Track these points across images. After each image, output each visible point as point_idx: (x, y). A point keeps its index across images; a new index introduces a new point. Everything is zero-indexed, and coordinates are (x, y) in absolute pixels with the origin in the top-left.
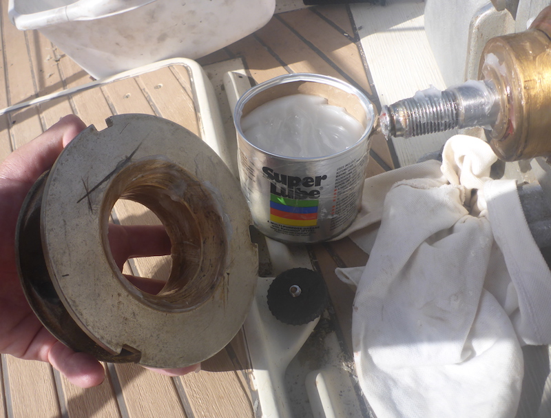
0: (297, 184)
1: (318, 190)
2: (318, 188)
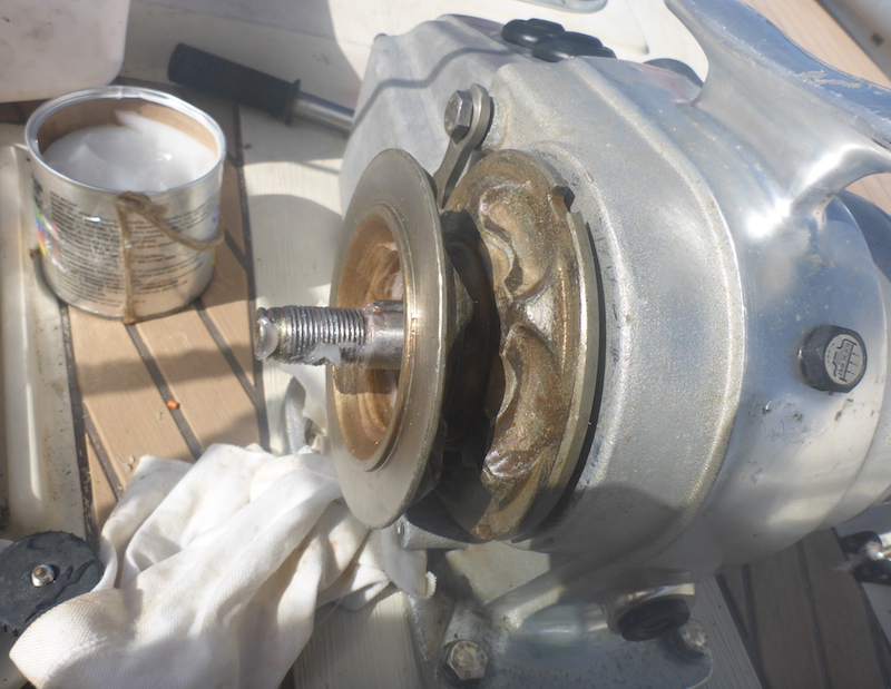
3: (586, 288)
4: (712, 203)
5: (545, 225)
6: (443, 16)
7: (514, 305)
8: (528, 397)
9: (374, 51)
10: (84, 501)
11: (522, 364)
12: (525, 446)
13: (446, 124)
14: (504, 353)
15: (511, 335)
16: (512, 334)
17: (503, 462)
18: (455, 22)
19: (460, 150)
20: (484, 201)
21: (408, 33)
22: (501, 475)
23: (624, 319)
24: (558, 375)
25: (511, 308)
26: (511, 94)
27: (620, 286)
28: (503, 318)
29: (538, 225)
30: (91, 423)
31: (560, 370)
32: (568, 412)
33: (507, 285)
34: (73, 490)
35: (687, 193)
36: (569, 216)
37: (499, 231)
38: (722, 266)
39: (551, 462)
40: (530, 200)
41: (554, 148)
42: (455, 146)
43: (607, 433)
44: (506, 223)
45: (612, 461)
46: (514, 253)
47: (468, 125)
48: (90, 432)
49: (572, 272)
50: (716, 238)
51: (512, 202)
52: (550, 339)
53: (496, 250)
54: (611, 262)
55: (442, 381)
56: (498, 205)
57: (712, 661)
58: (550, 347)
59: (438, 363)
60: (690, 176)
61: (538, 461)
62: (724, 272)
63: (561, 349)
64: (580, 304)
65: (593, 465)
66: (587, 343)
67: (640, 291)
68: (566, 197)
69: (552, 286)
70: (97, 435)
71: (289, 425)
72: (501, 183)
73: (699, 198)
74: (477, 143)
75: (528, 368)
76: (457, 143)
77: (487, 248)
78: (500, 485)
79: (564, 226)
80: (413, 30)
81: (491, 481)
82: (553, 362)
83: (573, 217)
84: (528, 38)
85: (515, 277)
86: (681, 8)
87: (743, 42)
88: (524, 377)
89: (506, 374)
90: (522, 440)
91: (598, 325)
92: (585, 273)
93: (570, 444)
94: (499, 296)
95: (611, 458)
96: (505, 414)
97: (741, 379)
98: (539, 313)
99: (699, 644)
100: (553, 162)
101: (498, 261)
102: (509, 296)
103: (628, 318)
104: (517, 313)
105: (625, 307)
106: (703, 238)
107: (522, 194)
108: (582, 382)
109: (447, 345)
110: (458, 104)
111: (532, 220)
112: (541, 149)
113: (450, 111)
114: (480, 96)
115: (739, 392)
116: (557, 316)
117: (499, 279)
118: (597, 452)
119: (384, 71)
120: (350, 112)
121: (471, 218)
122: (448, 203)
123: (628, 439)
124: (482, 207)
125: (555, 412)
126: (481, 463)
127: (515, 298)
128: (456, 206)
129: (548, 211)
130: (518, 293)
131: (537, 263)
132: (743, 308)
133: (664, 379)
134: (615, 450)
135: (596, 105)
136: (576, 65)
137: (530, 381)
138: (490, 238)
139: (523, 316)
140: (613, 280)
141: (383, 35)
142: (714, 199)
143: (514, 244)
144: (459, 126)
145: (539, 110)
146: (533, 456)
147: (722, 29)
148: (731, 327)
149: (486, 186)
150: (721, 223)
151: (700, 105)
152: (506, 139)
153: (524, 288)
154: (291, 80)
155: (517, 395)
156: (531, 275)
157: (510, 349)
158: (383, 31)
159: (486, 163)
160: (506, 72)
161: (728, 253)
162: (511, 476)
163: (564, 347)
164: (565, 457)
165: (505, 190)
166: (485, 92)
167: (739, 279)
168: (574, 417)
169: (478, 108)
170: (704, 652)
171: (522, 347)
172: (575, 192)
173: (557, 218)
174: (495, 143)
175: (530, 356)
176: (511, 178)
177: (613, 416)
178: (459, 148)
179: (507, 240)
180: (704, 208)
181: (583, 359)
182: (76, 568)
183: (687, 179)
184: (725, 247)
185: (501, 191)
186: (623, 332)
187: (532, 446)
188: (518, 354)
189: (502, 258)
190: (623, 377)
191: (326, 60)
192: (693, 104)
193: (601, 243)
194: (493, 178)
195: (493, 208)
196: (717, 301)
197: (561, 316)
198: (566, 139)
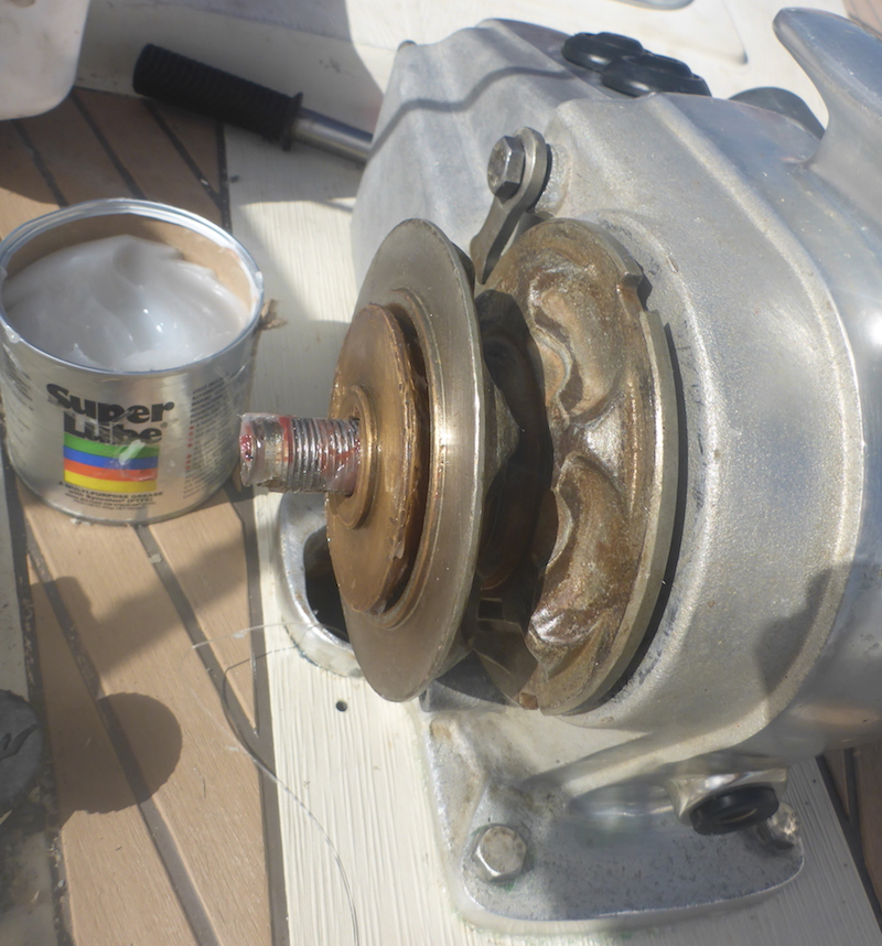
0: (115, 418)
1: (160, 428)
2: (157, 425)
3: (663, 411)
4: (829, 304)
5: (613, 324)
6: (488, 20)
7: (571, 428)
8: (587, 542)
9: (398, 65)
10: (25, 642)
11: (579, 501)
12: (582, 604)
13: (491, 179)
14: (557, 489)
15: (567, 466)
16: (567, 464)
17: (553, 623)
18: (503, 31)
19: (507, 212)
20: (535, 288)
21: (442, 42)
22: (552, 639)
23: (712, 454)
24: (626, 519)
25: (567, 432)
26: (575, 143)
27: (708, 412)
28: (556, 444)
29: (603, 322)
30: (34, 541)
31: (627, 513)
32: (637, 568)
33: (562, 401)
34: (10, 628)
35: (796, 288)
36: (643, 316)
37: (553, 327)
38: (838, 386)
39: (614, 629)
40: (594, 290)
41: (629, 222)
42: (500, 206)
43: (685, 596)
44: (563, 316)
45: (691, 631)
46: (573, 357)
47: (518, 181)
48: (33, 552)
49: (646, 390)
50: (832, 351)
51: (571, 290)
52: (616, 475)
53: (549, 352)
54: (698, 380)
55: (478, 530)
56: (553, 293)
57: (803, 852)
58: (616, 484)
59: (473, 508)
60: (800, 266)
61: (597, 624)
62: (840, 395)
63: (630, 488)
64: (655, 432)
65: (667, 634)
66: (663, 483)
67: (733, 418)
68: (640, 288)
69: (620, 407)
70: (42, 557)
71: (284, 546)
72: (557, 265)
73: (811, 296)
74: (529, 204)
75: (588, 506)
76: (503, 202)
77: (537, 350)
78: (549, 653)
79: (637, 328)
80: (449, 38)
81: (539, 646)
82: (619, 503)
83: (648, 317)
84: (596, 59)
85: (573, 391)
86: (796, 42)
87: (875, 94)
88: (582, 517)
89: (560, 512)
90: (578, 596)
91: (676, 459)
92: (662, 392)
93: (638, 607)
94: (552, 414)
95: (690, 627)
96: (557, 564)
97: (856, 533)
98: (603, 440)
99: (788, 832)
100: (625, 242)
101: (552, 366)
102: (565, 416)
103: (717, 454)
104: (575, 439)
105: (713, 439)
106: (814, 349)
107: (584, 281)
108: (655, 532)
109: (485, 485)
110: (505, 155)
111: (597, 314)
112: (611, 222)
113: (495, 162)
114: (535, 144)
115: (853, 549)
116: (626, 446)
117: (553, 392)
118: (672, 618)
119: (409, 90)
120: (368, 136)
121: (518, 307)
122: (490, 280)
123: (712, 604)
124: (532, 297)
125: (620, 566)
126: (526, 623)
127: (573, 419)
128: (499, 284)
129: (617, 307)
130: (577, 412)
131: (602, 372)
132: (863, 444)
133: (759, 530)
134: (695, 618)
135: (681, 161)
136: (659, 105)
137: (589, 523)
138: (542, 336)
139: (583, 444)
140: (700, 403)
141: (410, 43)
142: (830, 298)
143: (572, 346)
144: (506, 183)
145: (609, 166)
146: (592, 618)
147: (847, 74)
148: (846, 465)
149: (538, 269)
150: (839, 330)
151: (815, 168)
152: (566, 200)
153: (584, 405)
154: (291, 94)
155: (573, 541)
156: (593, 388)
157: (564, 484)
158: (410, 38)
159: (538, 232)
160: (568, 112)
161: (847, 371)
162: (563, 642)
163: (634, 486)
164: (631, 623)
165: (563, 275)
166: (540, 138)
167: (859, 404)
168: (644, 575)
169: (531, 160)
170: (794, 842)
171: (581, 480)
172: (653, 283)
173: (628, 316)
174: (552, 204)
175: (591, 493)
176: (570, 258)
177: (693, 576)
178: (506, 209)
179: (564, 339)
180: (818, 310)
181: (656, 504)
182: (14, 736)
183: (797, 269)
184: (843, 363)
185: (556, 275)
186: (710, 471)
187: (591, 605)
188: (575, 489)
189: (557, 363)
190: (708, 528)
191: (336, 67)
192: (806, 165)
193: (686, 353)
194: (547, 257)
195: (547, 297)
196: (830, 433)
197: (631, 445)
198: (644, 209)
